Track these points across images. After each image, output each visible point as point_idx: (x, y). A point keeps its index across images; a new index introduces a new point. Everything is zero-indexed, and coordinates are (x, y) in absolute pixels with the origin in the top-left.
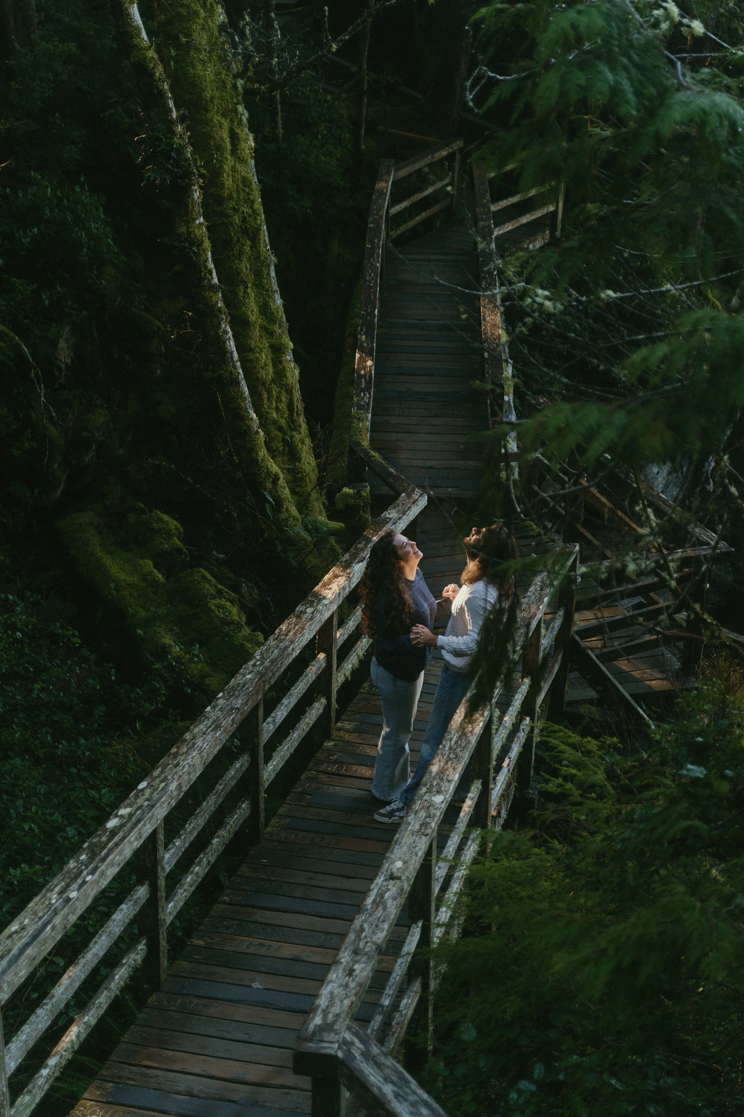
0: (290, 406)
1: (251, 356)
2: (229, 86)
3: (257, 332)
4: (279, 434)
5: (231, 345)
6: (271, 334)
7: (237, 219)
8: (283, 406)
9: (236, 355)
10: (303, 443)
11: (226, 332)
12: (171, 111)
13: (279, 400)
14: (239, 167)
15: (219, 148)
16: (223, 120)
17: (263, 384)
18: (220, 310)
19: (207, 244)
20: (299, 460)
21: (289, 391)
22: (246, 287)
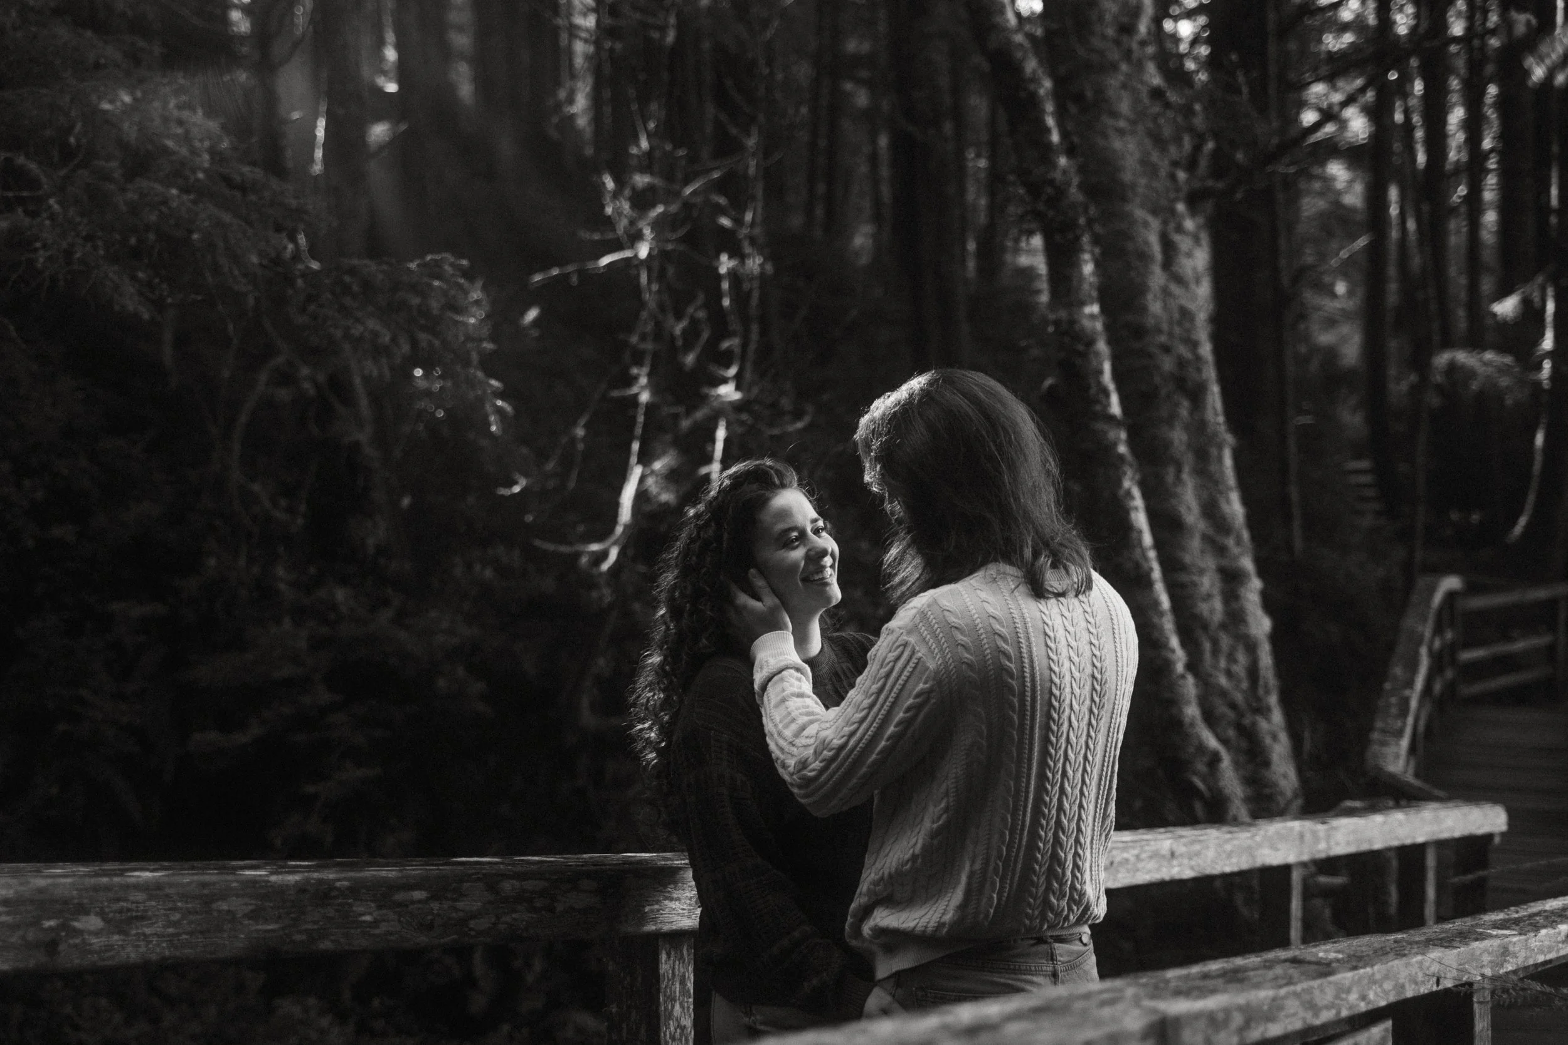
0: (1253, 672)
1: (1184, 578)
2: (1163, 173)
3: (1195, 543)
4: (1231, 714)
5: (1140, 519)
6: (1221, 551)
7: (1167, 364)
8: (1240, 669)
9: (1147, 539)
10: (1275, 737)
11: (1128, 493)
12: (1048, 131)
13: (1231, 658)
14: (1175, 289)
15: (1144, 257)
16: (1150, 218)
17: (1205, 627)
18: (1121, 457)
19: (1102, 346)
20: (1267, 764)
21: (1251, 647)
22: (1179, 471)
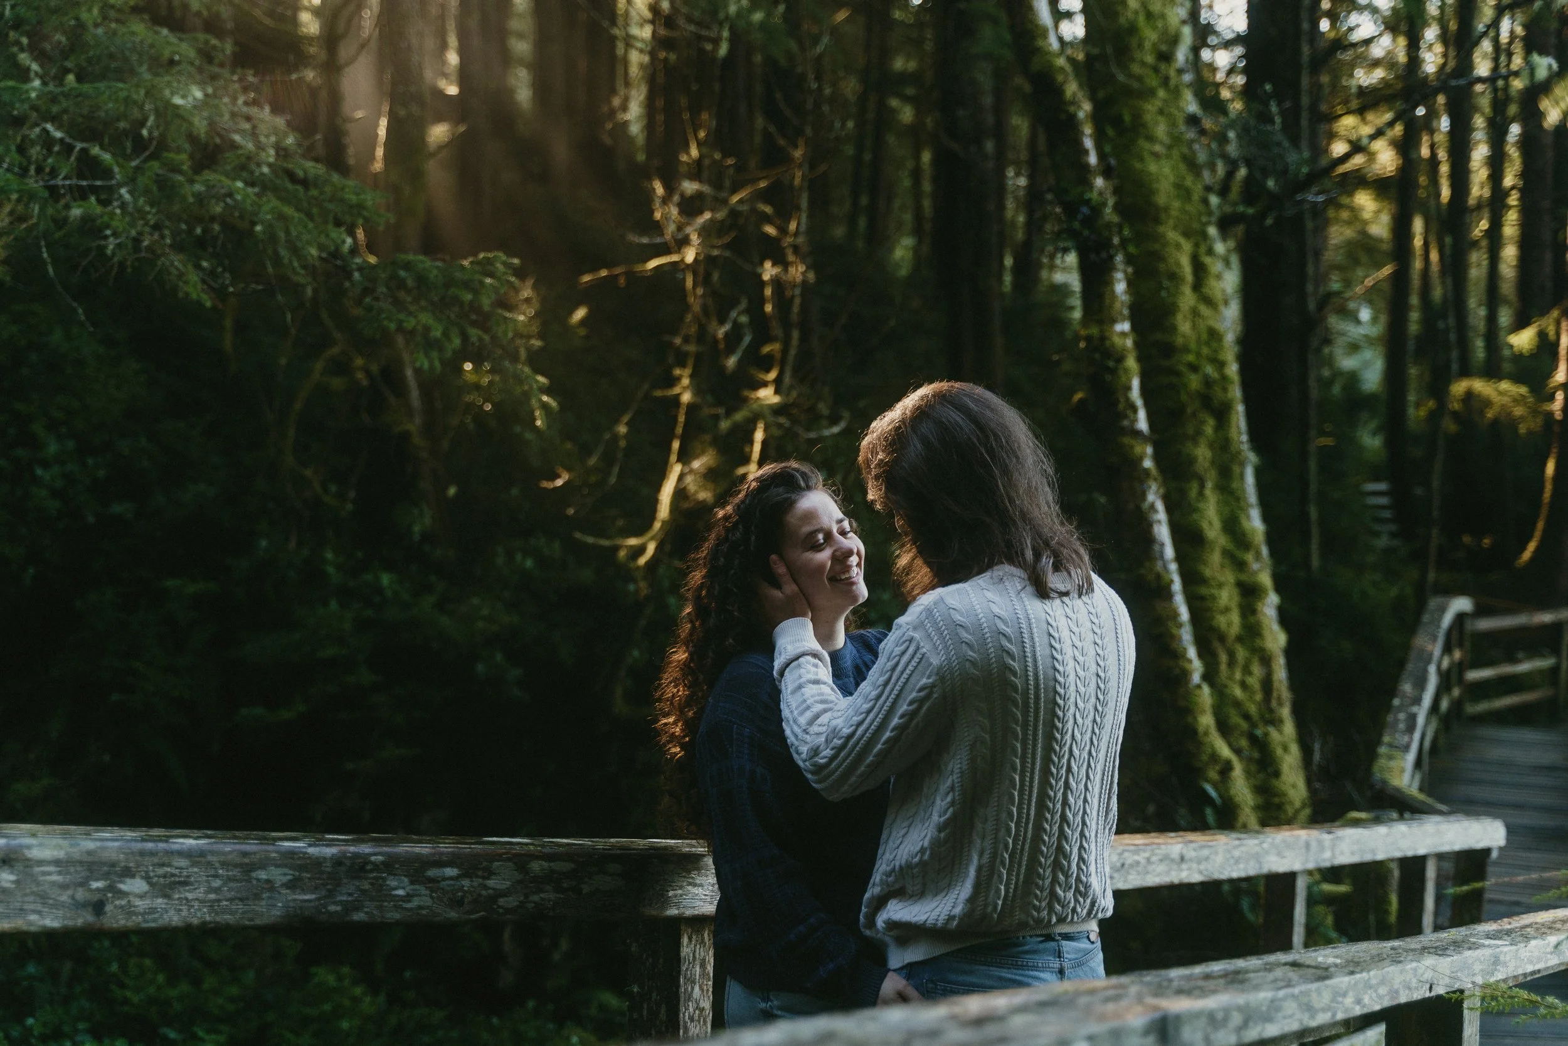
0: (1267, 684)
1: (1204, 591)
2: (1196, 197)
3: (1216, 558)
4: (1244, 725)
5: (1163, 532)
6: (1240, 566)
7: (1194, 382)
8: (1254, 681)
9: (1169, 552)
10: (1286, 749)
11: (1152, 507)
12: (1086, 152)
13: (1247, 670)
14: (1204, 310)
15: (1175, 277)
16: (1182, 241)
17: (1222, 638)
18: (1147, 472)
19: (1131, 363)
20: (1277, 774)
21: (1266, 660)
22: (1202, 486)
